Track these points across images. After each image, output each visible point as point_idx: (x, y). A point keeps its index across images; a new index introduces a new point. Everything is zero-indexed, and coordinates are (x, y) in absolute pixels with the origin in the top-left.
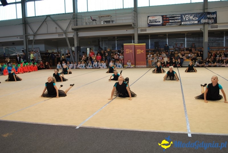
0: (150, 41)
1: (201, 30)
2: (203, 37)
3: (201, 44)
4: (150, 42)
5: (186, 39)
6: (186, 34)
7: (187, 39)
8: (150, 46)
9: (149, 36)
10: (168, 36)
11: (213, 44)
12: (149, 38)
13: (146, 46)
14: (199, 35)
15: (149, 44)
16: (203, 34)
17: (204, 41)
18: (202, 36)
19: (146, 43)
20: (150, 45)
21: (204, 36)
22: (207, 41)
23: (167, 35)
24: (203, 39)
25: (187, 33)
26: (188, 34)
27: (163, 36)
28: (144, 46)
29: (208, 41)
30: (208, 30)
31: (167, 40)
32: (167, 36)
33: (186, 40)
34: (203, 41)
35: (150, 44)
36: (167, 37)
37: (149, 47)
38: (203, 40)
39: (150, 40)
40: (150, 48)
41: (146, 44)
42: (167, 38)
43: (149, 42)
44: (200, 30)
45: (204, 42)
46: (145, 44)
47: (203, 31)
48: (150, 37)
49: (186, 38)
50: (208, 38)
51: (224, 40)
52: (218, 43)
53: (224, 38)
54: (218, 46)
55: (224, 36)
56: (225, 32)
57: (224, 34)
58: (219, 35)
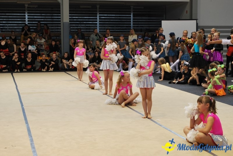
2: (60, 13)
3: (56, 26)
6: (26, 6)
11: (77, 26)
14: (52, 8)
16: (60, 8)
17: (62, 21)
18: (58, 11)
22: (68, 21)
24: (60, 16)
25: (29, 4)
26: (32, 6)
29: (70, 21)
30: (70, 1)
33: (27, 17)
34: (60, 21)
38: (60, 18)
45: (62, 23)
49: (26, 12)
50: (70, 16)
51: (98, 20)
52: (87, 26)
53: (98, 18)
54: (87, 31)
55: (98, 13)
56: (98, 6)
57: (98, 10)
58: (89, 11)
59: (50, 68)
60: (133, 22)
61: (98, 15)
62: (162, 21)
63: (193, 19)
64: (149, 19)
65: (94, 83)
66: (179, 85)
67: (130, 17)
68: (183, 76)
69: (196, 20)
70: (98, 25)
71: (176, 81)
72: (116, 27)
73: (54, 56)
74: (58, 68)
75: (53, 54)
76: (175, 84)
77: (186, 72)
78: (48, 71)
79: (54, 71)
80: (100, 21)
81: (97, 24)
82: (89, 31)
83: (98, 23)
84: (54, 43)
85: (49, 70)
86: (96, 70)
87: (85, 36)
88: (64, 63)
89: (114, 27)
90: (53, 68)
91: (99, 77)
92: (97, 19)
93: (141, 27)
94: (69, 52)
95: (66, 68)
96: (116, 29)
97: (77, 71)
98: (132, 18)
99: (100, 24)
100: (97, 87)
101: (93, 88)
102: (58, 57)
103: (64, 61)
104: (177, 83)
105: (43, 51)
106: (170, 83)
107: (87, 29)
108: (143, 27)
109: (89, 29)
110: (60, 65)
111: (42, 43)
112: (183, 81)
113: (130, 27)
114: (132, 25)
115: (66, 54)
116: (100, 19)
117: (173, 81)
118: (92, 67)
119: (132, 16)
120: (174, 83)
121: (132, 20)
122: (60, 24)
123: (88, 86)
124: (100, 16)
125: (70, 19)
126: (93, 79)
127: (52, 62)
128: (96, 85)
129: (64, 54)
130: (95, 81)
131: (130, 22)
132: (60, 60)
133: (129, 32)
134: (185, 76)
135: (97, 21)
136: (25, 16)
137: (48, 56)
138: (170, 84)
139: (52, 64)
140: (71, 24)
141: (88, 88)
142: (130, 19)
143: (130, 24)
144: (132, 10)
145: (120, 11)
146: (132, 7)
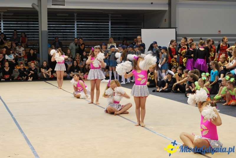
1: (33, 8)
2: (38, 22)
5: (2, 23)
6: (2, 14)
7: (4, 24)
11: (54, 35)
14: (28, 16)
16: (38, 16)
17: (40, 29)
18: (35, 19)
21: (39, 20)
24: (38, 24)
25: (5, 12)
26: (7, 14)
29: (48, 29)
30: (48, 9)
33: (2, 25)
34: (38, 29)
38: (38, 27)
44: (31, 7)
45: (40, 31)
47: (37, 9)
49: (2, 20)
50: (48, 24)
51: (76, 28)
52: (64, 35)
53: (76, 26)
54: (64, 40)
55: (76, 21)
56: (76, 14)
57: (75, 18)
58: (66, 19)
59: (29, 78)
60: (111, 30)
61: (76, 23)
62: (142, 29)
63: (172, 27)
64: (126, 27)
65: (79, 92)
66: (163, 94)
67: (108, 25)
68: (167, 84)
69: (175, 28)
70: (76, 33)
71: (160, 89)
72: (94, 35)
73: (32, 65)
74: (37, 78)
75: (32, 63)
76: (158, 93)
77: (169, 80)
78: (26, 80)
79: (33, 80)
80: (77, 30)
81: (74, 32)
82: (66, 40)
83: (76, 31)
84: (32, 52)
85: (28, 79)
86: (80, 79)
87: (63, 44)
88: (42, 72)
89: (92, 35)
90: (32, 78)
91: (84, 86)
92: (74, 27)
93: (119, 35)
94: (47, 60)
95: (45, 77)
96: (94, 38)
97: (56, 80)
98: (110, 26)
99: (77, 32)
100: (83, 96)
101: (78, 98)
102: (37, 66)
103: (43, 70)
104: (161, 91)
105: (21, 61)
106: (154, 91)
107: (64, 37)
108: (120, 35)
109: (66, 37)
110: (39, 74)
111: (21, 52)
112: (167, 90)
113: (108, 35)
114: (110, 33)
115: (45, 62)
116: (77, 27)
117: (157, 90)
118: (76, 76)
119: (110, 24)
120: (158, 91)
121: (110, 29)
122: (38, 32)
123: (73, 95)
124: (77, 24)
125: (48, 27)
126: (79, 88)
127: (31, 71)
128: (82, 94)
129: (43, 63)
130: (81, 90)
131: (108, 30)
132: (38, 69)
133: (108, 40)
134: (168, 85)
135: (74, 30)
137: (27, 65)
138: (154, 93)
139: (31, 73)
140: (49, 32)
141: (73, 97)
142: (108, 27)
143: (108, 32)
144: (110, 18)
145: (97, 20)
146: (110, 15)
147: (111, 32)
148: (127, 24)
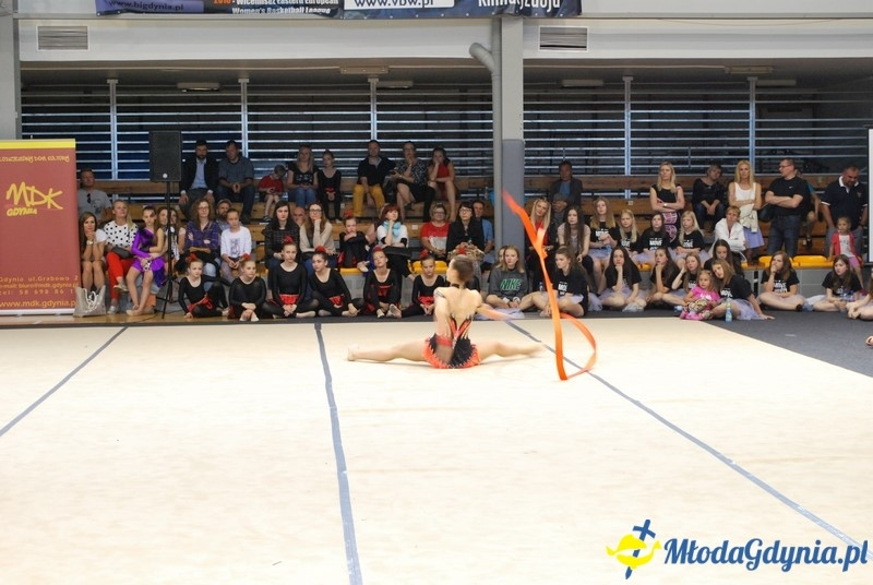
0: (120, 119)
1: (476, 60)
2: (490, 108)
3: (476, 154)
4: (114, 133)
5: (374, 114)
6: (374, 82)
7: (379, 117)
8: (115, 162)
9: (112, 83)
10: (249, 89)
11: (551, 153)
12: (108, 101)
13: (78, 156)
14: (465, 89)
15: (108, 147)
16: (490, 88)
17: (496, 135)
18: (482, 98)
19: (78, 138)
20: (114, 151)
21: (495, 103)
22: (521, 136)
23: (244, 81)
24: (490, 117)
25: (382, 78)
26: (392, 84)
27: (216, 86)
28: (66, 158)
29: (526, 135)
30: (526, 61)
31: (245, 122)
32: (244, 89)
33: (374, 121)
34: (490, 135)
35: (114, 143)
36: (244, 94)
37: (109, 166)
38: (490, 126)
39: (113, 115)
40: (121, 175)
41: (78, 147)
42: (244, 107)
43: (108, 128)
44: (469, 56)
45: (496, 140)
46: (71, 144)
47: (489, 61)
48: (113, 95)
49: (373, 105)
50: (526, 117)
51: (628, 129)
52: (587, 153)
53: (627, 121)
54: (586, 172)
55: (628, 104)
56: (627, 80)
57: (627, 92)
58: (595, 98)
60: (758, 134)
61: (628, 112)
62: (870, 131)
64: (815, 124)
67: (747, 116)
70: (627, 148)
72: (694, 153)
80: (633, 134)
81: (622, 144)
82: (595, 171)
83: (627, 139)
84: (466, 214)
89: (685, 153)
92: (622, 126)
93: (787, 152)
96: (694, 162)
98: (752, 119)
99: (634, 144)
107: (587, 162)
108: (791, 152)
109: (595, 162)
113: (747, 152)
114: (752, 147)
116: (633, 125)
119: (752, 112)
121: (752, 130)
122: (490, 144)
124: (633, 116)
125: (526, 126)
131: (747, 134)
135: (622, 134)
136: (368, 117)
140: (528, 144)
142: (747, 125)
143: (747, 143)
144: (753, 93)
145: (706, 97)
146: (753, 81)
147: (758, 143)
148: (816, 111)
